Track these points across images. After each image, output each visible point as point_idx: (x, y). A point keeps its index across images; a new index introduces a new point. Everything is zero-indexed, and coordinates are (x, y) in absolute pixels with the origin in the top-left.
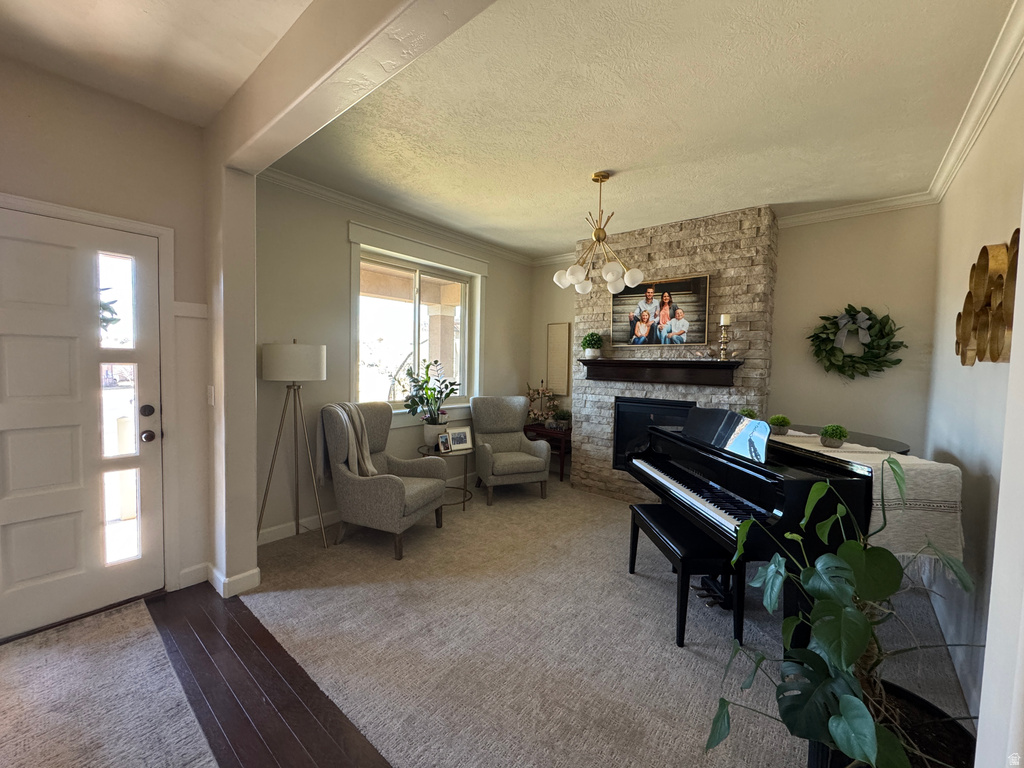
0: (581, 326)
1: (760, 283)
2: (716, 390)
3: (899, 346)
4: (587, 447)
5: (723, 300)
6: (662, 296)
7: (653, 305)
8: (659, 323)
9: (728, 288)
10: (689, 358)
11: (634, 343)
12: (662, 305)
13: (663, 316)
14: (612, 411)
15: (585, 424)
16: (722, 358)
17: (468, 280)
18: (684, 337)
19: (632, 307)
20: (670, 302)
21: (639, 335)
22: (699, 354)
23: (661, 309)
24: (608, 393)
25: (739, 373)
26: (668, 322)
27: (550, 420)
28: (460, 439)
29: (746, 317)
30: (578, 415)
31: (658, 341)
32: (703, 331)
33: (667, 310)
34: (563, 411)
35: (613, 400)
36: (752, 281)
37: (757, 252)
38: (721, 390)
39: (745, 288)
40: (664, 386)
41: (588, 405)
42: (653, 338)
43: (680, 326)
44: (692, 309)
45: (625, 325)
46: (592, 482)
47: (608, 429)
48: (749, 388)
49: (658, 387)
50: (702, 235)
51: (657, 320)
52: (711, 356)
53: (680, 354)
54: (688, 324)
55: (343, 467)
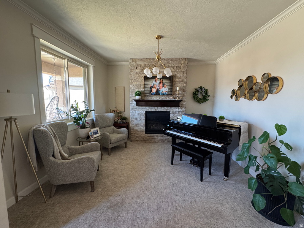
0: (133, 88)
1: (185, 79)
2: (175, 108)
3: (209, 96)
4: (137, 128)
5: (176, 83)
6: (160, 80)
7: (158, 83)
8: (159, 88)
9: (178, 80)
10: (168, 99)
11: (152, 94)
12: (160, 83)
13: (161, 86)
14: (145, 116)
15: (135, 121)
16: (177, 99)
17: (86, 67)
18: (167, 93)
19: (151, 83)
20: (163, 82)
21: (153, 92)
22: (171, 98)
23: (160, 84)
24: (143, 110)
25: (181, 103)
26: (162, 88)
27: (119, 121)
28: (96, 133)
29: (182, 88)
30: (133, 118)
31: (159, 94)
32: (172, 91)
33: (162, 85)
34: (123, 117)
35: (145, 112)
36: (184, 78)
37: (185, 70)
38: (176, 108)
39: (182, 80)
40: (161, 107)
41: (136, 114)
42: (157, 93)
43: (165, 90)
44: (169, 85)
45: (149, 89)
46: (138, 139)
47: (143, 122)
48: (183, 107)
49: (159, 107)
50: (171, 63)
51: (159, 87)
52: (175, 98)
53: (165, 98)
54: (168, 89)
55: (53, 159)
